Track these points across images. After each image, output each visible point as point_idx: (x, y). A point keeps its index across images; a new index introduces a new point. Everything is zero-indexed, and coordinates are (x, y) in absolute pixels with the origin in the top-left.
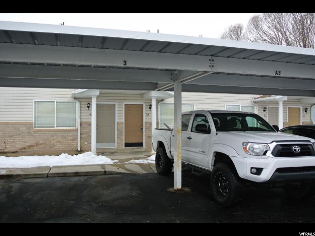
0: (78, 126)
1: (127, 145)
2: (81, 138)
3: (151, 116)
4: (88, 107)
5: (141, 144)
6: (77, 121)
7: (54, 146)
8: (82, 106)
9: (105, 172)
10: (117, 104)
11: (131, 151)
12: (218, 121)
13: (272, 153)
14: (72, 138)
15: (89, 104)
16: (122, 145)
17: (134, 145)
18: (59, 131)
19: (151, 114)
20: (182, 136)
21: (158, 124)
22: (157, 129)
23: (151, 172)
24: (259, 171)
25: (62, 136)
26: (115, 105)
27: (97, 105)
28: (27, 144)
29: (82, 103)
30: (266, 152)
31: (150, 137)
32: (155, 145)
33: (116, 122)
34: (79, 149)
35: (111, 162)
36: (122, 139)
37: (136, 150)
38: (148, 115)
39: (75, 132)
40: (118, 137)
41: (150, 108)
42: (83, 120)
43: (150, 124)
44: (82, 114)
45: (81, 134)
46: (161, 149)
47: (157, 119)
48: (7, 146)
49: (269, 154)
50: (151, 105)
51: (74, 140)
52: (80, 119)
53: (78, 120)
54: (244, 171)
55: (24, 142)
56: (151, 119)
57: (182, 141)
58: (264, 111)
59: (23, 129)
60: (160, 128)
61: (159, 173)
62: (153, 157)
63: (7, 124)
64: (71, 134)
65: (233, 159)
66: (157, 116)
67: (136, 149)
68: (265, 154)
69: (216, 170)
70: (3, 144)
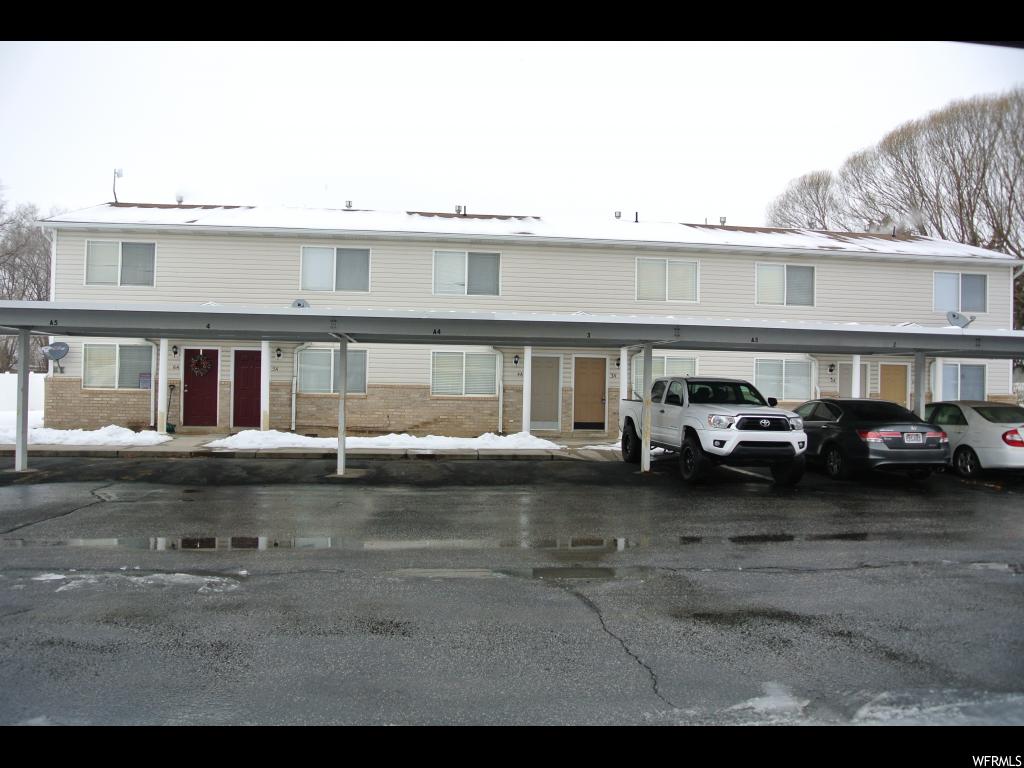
0: (499, 393)
1: (578, 426)
2: (504, 412)
3: (619, 378)
4: (516, 362)
5: (601, 426)
6: (497, 384)
7: (462, 423)
8: (506, 360)
9: (552, 456)
10: (562, 357)
11: (585, 435)
12: (710, 389)
13: (737, 426)
14: (489, 412)
15: (517, 357)
16: (570, 425)
17: (590, 425)
18: (469, 399)
19: (619, 374)
20: (652, 409)
21: (630, 391)
22: (629, 399)
23: (615, 459)
24: (722, 443)
25: (474, 409)
26: (558, 358)
27: (533, 358)
28: (421, 420)
29: (506, 355)
30: (730, 425)
31: (616, 413)
32: (622, 423)
33: (561, 385)
34: (500, 431)
35: (558, 447)
36: (570, 416)
37: (592, 435)
38: (614, 376)
39: (494, 403)
40: (563, 413)
41: (618, 365)
42: (507, 383)
43: (618, 391)
44: (506, 374)
45: (503, 406)
46: (629, 427)
47: (630, 383)
48: (392, 422)
49: (733, 426)
50: (619, 359)
51: (491, 415)
52: (503, 381)
53: (499, 383)
54: (707, 444)
55: (417, 417)
56: (619, 383)
57: (652, 416)
58: (831, 371)
59: (416, 396)
60: (634, 398)
61: (626, 461)
62: (619, 444)
63: (391, 387)
64: (489, 405)
65: (699, 432)
66: (630, 378)
67: (592, 433)
68: (729, 426)
69: (685, 445)
70: (386, 419)
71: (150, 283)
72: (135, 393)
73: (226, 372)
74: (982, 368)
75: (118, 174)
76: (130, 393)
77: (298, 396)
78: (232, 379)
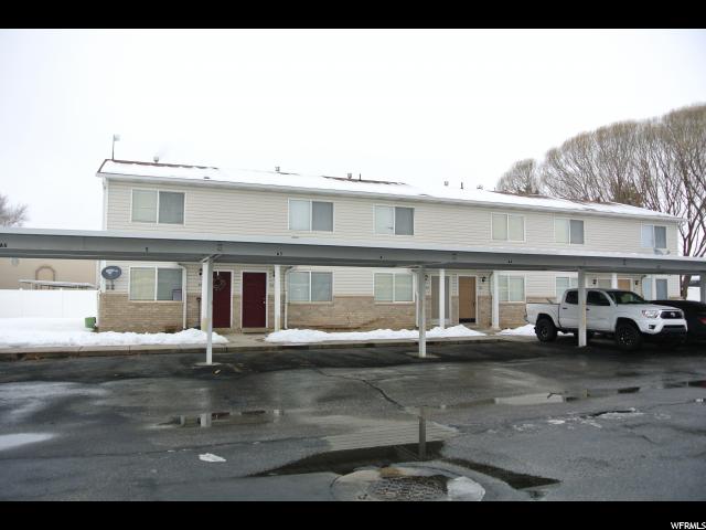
0: (416, 300)
4: (426, 280)
5: (473, 320)
6: (414, 294)
7: (393, 320)
10: (451, 276)
13: (661, 317)
14: (410, 313)
15: (426, 276)
16: (457, 321)
24: (653, 327)
25: (401, 311)
26: (449, 277)
28: (369, 319)
30: (657, 316)
33: (450, 296)
34: (417, 325)
36: (456, 315)
38: (481, 288)
39: (413, 307)
41: (483, 281)
48: (350, 322)
49: (659, 317)
54: (643, 328)
55: (366, 317)
58: (594, 284)
59: (365, 303)
63: (349, 297)
64: (410, 308)
70: (346, 320)
71: (181, 222)
72: (171, 305)
73: (237, 288)
74: (665, 281)
75: (115, 139)
76: (167, 304)
77: (289, 304)
78: (241, 293)
